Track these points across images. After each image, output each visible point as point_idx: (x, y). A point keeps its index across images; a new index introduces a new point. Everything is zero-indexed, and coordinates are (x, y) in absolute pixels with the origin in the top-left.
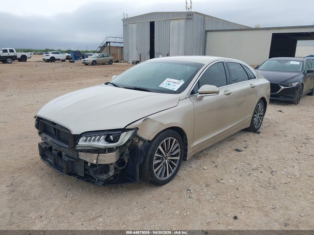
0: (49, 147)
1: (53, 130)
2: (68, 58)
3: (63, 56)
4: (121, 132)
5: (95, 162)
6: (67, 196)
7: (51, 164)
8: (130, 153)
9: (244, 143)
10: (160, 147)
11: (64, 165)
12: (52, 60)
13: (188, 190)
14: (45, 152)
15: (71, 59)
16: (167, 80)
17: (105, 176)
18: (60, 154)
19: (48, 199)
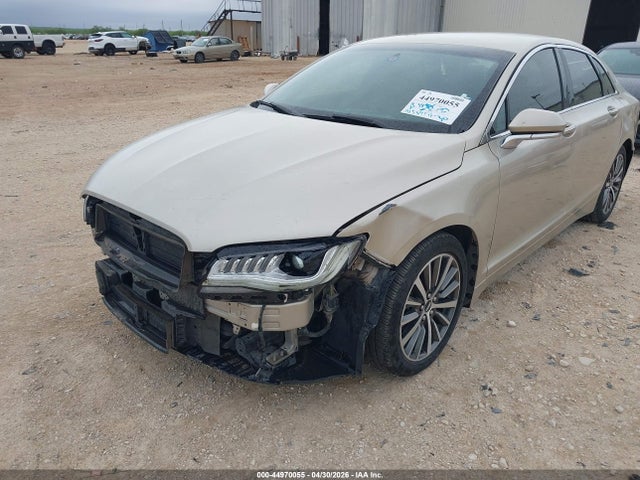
0: (123, 275)
1: (133, 232)
2: (142, 46)
3: (131, 43)
4: (323, 246)
5: (254, 326)
6: (176, 404)
7: (130, 320)
8: (341, 298)
9: (584, 251)
10: (418, 283)
11: (169, 329)
12: (110, 50)
13: (485, 388)
14: (114, 286)
15: (149, 48)
16: (421, 94)
17: (275, 355)
18: (154, 297)
19: (130, 413)
